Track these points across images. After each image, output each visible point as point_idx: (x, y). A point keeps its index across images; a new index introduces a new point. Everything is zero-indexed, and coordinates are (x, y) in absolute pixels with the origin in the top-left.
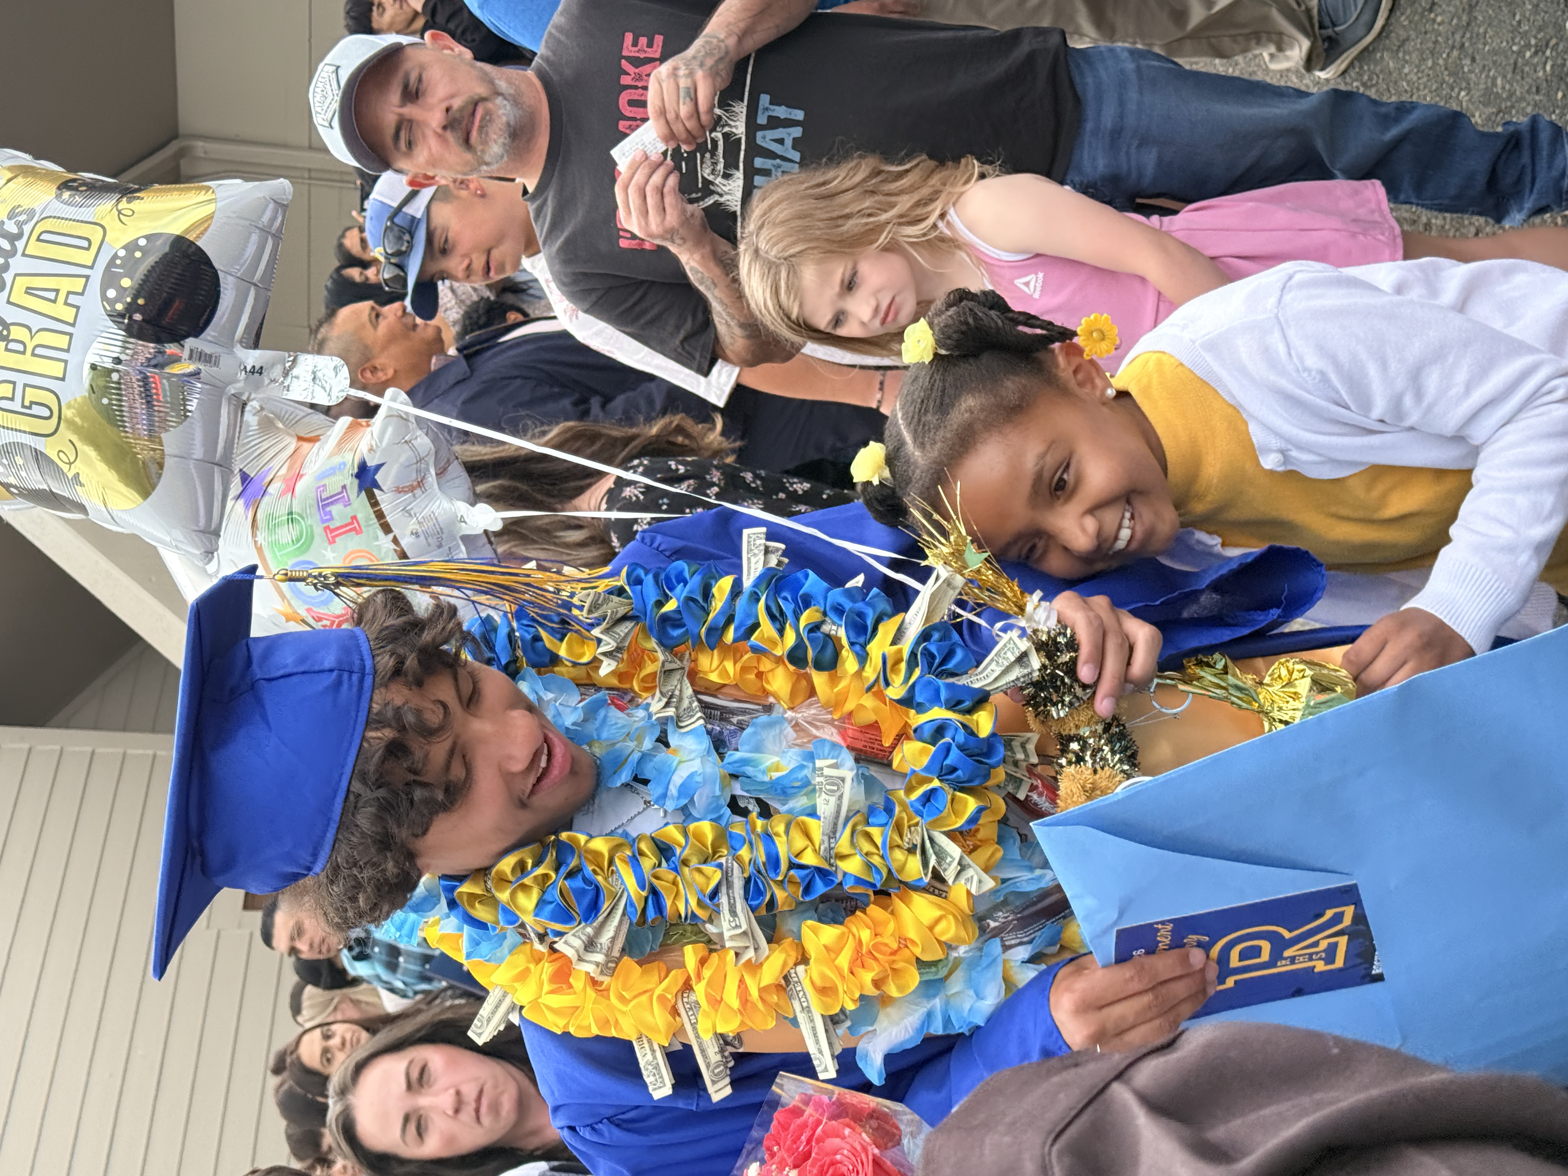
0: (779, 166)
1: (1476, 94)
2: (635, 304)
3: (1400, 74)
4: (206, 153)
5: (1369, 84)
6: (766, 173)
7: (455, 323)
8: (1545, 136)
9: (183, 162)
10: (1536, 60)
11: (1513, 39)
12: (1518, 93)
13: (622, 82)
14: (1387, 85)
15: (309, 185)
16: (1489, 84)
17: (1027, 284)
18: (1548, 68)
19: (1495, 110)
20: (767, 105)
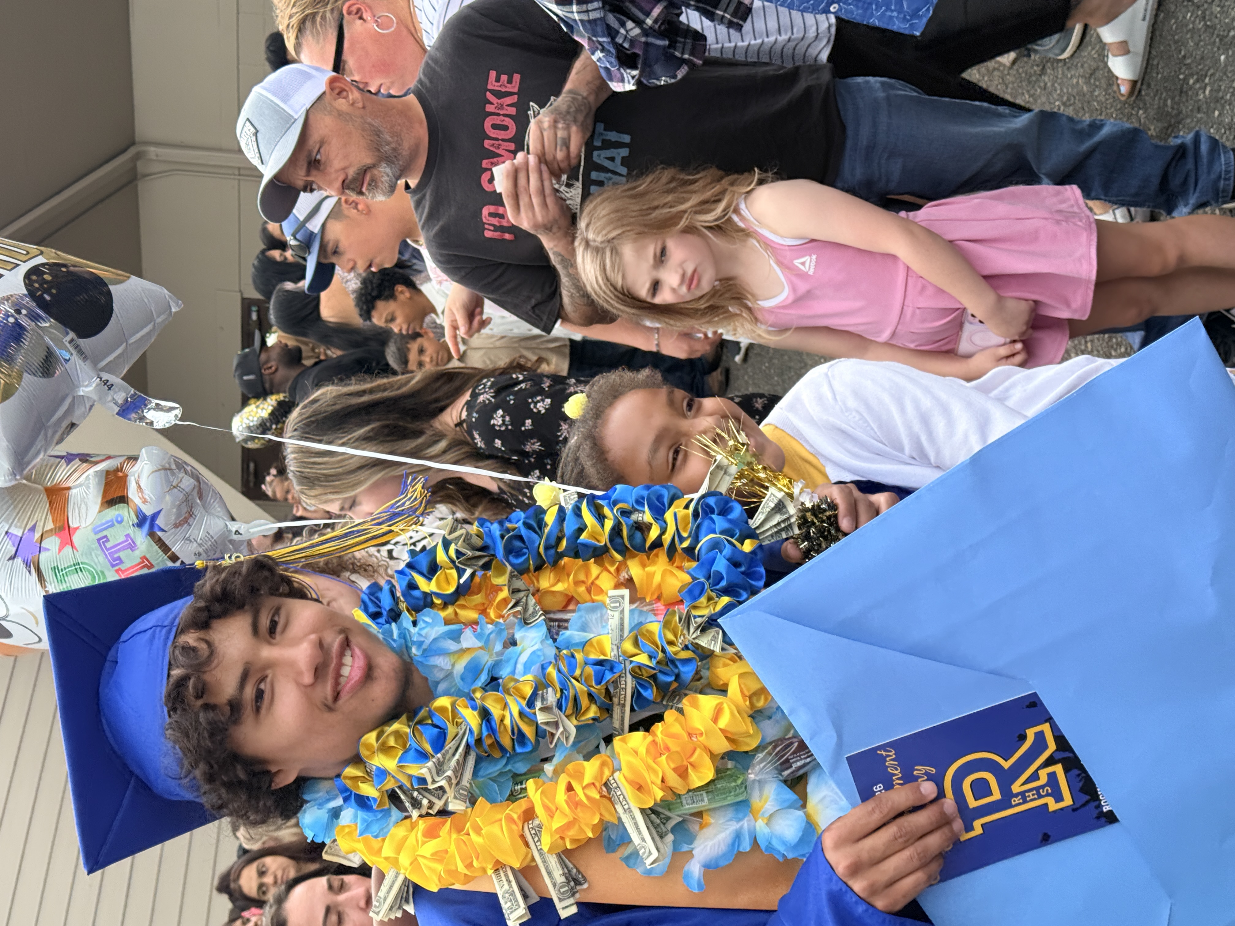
0: (610, 179)
1: (1152, 113)
2: (496, 280)
3: (1092, 96)
4: (157, 156)
5: (1068, 103)
6: (600, 184)
7: (354, 291)
8: (1204, 148)
9: (139, 164)
10: (1198, 86)
11: (1180, 69)
12: (1184, 112)
13: (487, 110)
14: (1082, 104)
15: (239, 180)
16: (1161, 104)
17: (803, 264)
18: (1207, 92)
19: (1166, 125)
20: (602, 131)
